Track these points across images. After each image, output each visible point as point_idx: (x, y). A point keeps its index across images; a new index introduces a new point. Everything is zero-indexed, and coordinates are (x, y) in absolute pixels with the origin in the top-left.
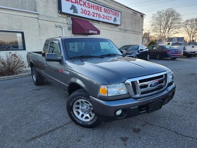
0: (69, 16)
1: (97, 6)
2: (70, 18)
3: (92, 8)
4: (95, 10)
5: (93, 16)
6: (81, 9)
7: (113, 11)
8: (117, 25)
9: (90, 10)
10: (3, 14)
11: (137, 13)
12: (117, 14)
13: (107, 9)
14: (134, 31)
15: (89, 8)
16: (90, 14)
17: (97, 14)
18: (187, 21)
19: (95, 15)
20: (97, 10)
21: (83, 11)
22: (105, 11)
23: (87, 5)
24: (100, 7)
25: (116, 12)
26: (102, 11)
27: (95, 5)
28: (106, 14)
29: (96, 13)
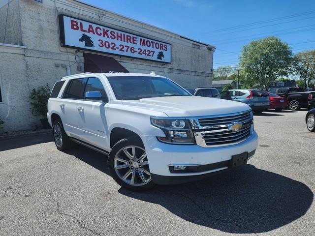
0: (79, 51)
1: (127, 36)
2: (80, 54)
3: (119, 38)
4: (124, 41)
5: (121, 50)
6: (99, 40)
8: (165, 63)
9: (115, 41)
11: (200, 44)
12: (164, 48)
13: (146, 40)
14: (196, 72)
15: (114, 38)
16: (115, 48)
17: (128, 47)
19: (125, 49)
20: (127, 42)
21: (104, 43)
22: (142, 43)
23: (110, 35)
24: (133, 37)
25: (162, 44)
26: (136, 44)
27: (124, 35)
28: (143, 48)
29: (126, 46)
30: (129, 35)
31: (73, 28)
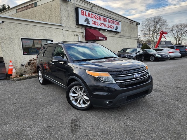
0: (84, 27)
1: (103, 18)
2: (84, 28)
3: (100, 19)
5: (101, 26)
6: (92, 21)
7: (115, 21)
8: (118, 32)
10: (40, 27)
11: (133, 22)
12: (118, 24)
13: (111, 20)
14: (130, 37)
15: (98, 20)
16: (98, 24)
17: (103, 24)
18: (173, 27)
19: (102, 25)
20: (103, 21)
21: (94, 22)
22: (109, 21)
23: (96, 18)
24: (106, 19)
25: (117, 22)
26: (107, 22)
28: (110, 24)
30: (104, 17)
31: (82, 15)
